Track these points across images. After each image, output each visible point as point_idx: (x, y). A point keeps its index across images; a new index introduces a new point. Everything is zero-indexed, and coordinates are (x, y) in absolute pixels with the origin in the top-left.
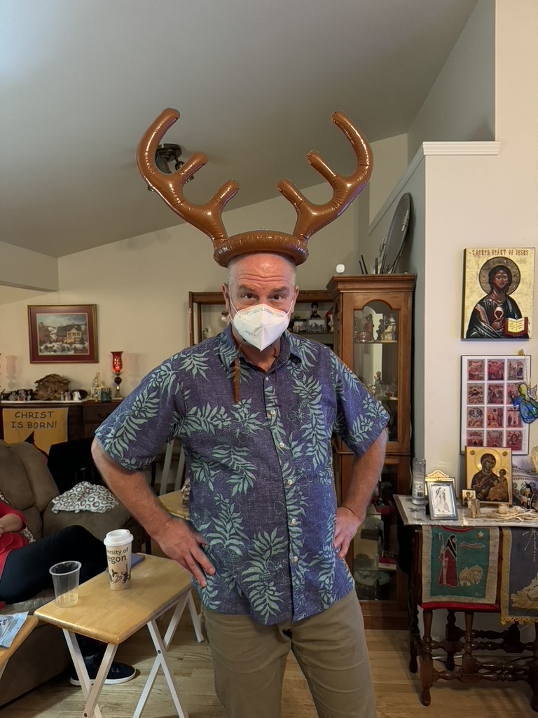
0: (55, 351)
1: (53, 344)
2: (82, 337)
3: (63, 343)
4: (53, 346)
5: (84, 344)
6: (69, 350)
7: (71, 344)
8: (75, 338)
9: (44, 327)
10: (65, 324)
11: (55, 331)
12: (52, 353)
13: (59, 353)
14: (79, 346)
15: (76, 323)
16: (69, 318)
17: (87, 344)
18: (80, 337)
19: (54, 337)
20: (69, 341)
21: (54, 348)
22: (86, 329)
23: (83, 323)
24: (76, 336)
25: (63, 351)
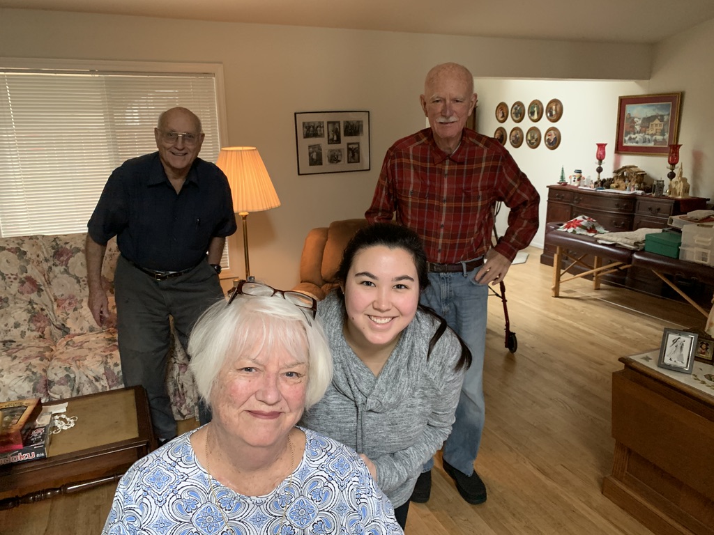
0: (637, 142)
1: (637, 135)
2: (664, 128)
3: (645, 134)
4: (636, 137)
5: (663, 135)
6: (649, 141)
7: (652, 135)
8: (656, 130)
9: (630, 118)
10: (649, 115)
11: (640, 122)
12: (634, 145)
13: (640, 145)
14: (659, 138)
15: (660, 113)
16: (654, 108)
17: (667, 136)
18: (662, 128)
19: (638, 128)
20: (650, 132)
21: (637, 139)
22: (668, 120)
23: (667, 113)
24: (658, 128)
25: (644, 142)
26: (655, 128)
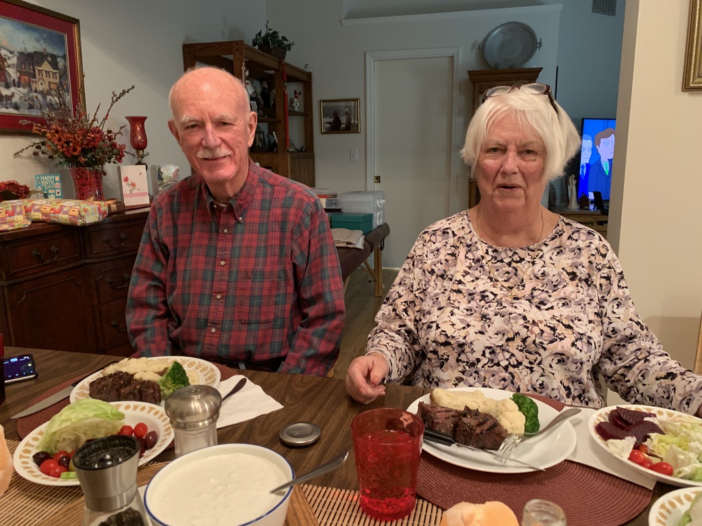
0: (16, 107)
1: (13, 89)
2: (60, 82)
3: (31, 90)
4: (13, 95)
5: (63, 96)
6: (40, 106)
7: (44, 94)
8: (49, 83)
10: (30, 49)
11: (14, 60)
12: (12, 111)
13: (24, 111)
14: (56, 100)
15: (50, 50)
16: (36, 35)
17: (69, 99)
18: (58, 81)
19: (13, 74)
20: (40, 88)
21: (15, 100)
22: (65, 67)
23: (61, 54)
24: (52, 80)
25: (31, 107)
26: (47, 80)
